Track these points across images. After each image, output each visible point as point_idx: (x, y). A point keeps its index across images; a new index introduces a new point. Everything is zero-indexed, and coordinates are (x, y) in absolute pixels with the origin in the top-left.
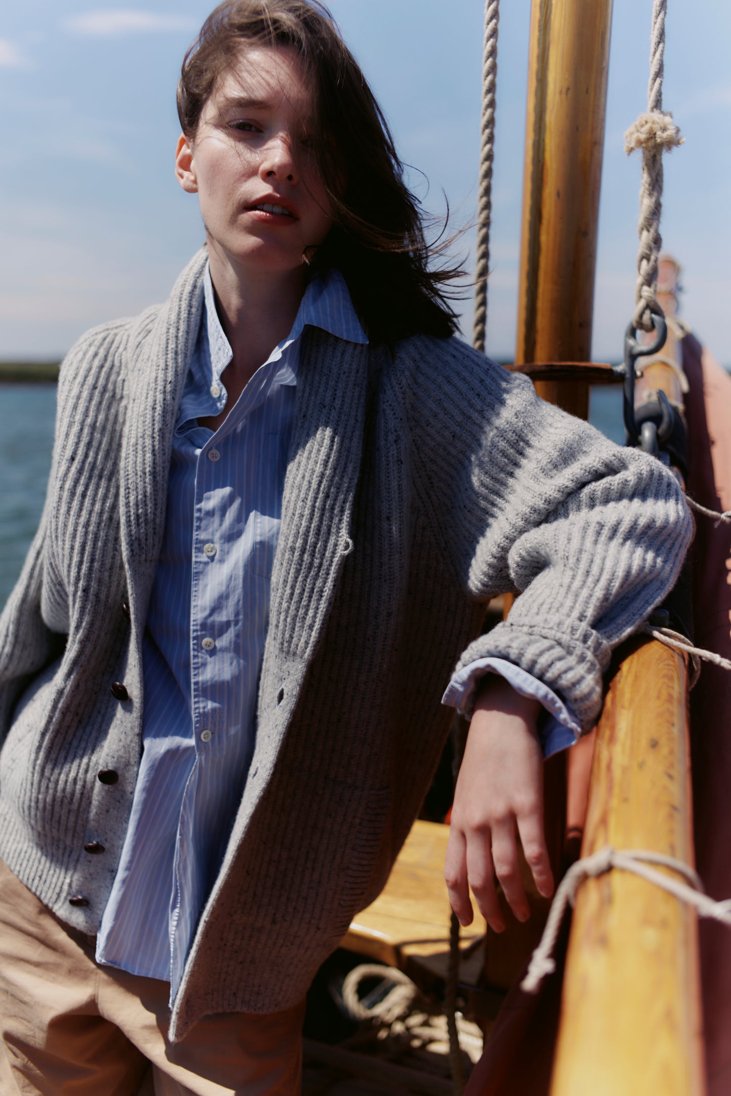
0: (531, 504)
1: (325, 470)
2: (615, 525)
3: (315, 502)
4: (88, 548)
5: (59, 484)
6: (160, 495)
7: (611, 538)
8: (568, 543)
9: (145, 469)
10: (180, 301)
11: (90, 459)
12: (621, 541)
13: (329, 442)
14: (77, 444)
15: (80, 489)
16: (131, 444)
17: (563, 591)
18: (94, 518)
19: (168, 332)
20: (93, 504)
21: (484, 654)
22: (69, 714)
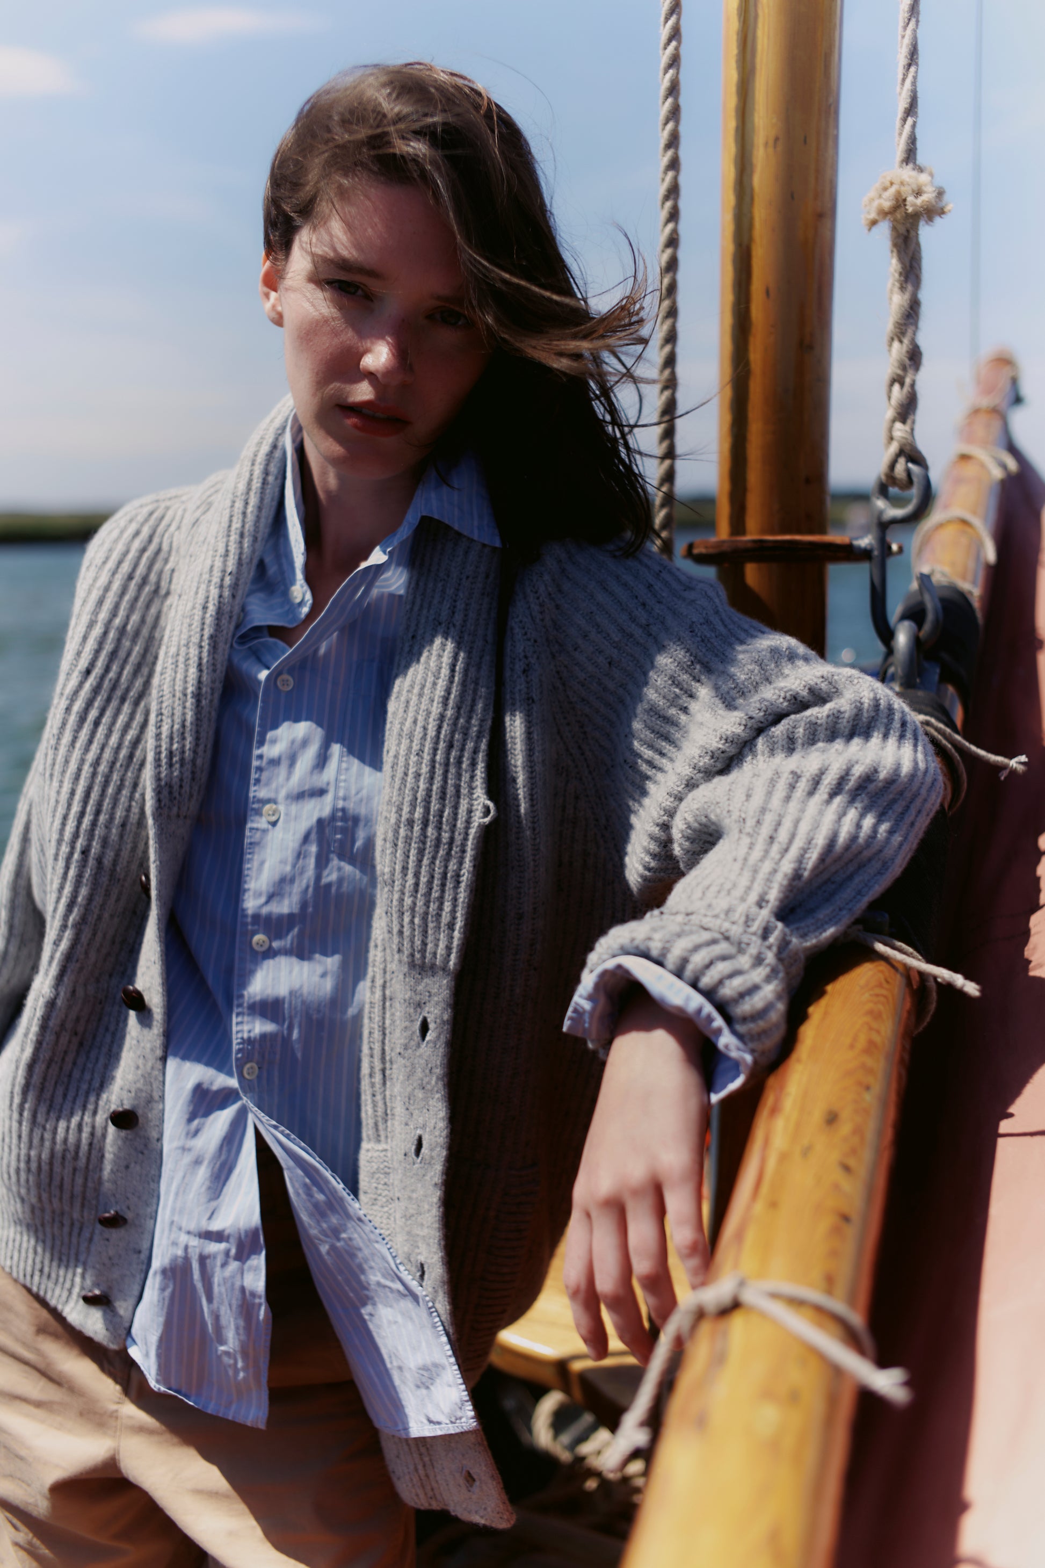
0: (701, 743)
1: (445, 710)
2: (816, 775)
3: (435, 754)
4: (94, 796)
5: (64, 704)
6: (205, 726)
7: (811, 793)
8: (747, 800)
9: (186, 689)
10: (253, 464)
11: (112, 675)
12: (826, 796)
13: (448, 672)
14: (97, 652)
15: (93, 714)
16: (170, 654)
17: (737, 866)
18: (107, 755)
19: (232, 506)
20: (108, 736)
21: (616, 952)
22: (64, 1033)
